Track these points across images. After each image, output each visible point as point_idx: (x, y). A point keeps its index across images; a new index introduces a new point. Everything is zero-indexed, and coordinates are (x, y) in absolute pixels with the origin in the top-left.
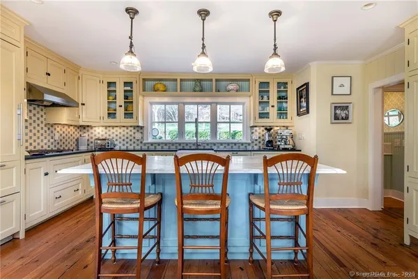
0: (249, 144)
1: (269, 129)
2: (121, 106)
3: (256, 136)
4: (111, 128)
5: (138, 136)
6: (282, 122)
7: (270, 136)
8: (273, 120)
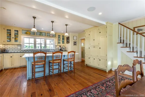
0: (55, 50)
1: (60, 46)
2: (13, 38)
3: (57, 48)
4: (7, 45)
5: (19, 48)
6: (63, 45)
7: (61, 48)
8: (61, 44)
